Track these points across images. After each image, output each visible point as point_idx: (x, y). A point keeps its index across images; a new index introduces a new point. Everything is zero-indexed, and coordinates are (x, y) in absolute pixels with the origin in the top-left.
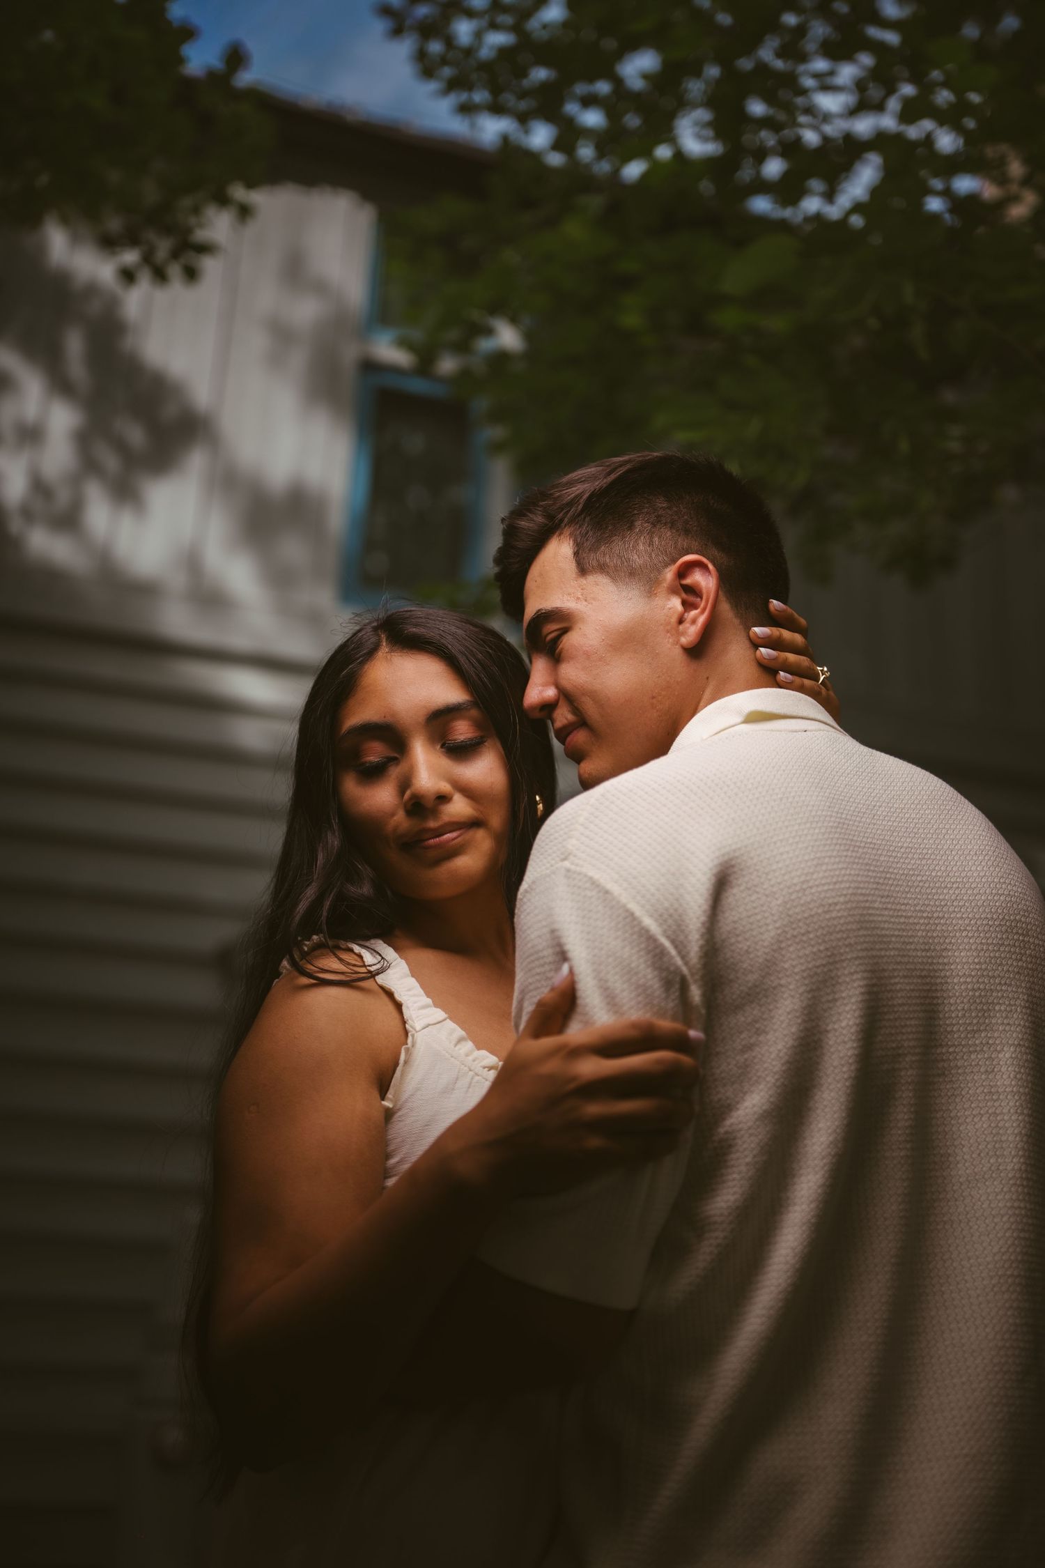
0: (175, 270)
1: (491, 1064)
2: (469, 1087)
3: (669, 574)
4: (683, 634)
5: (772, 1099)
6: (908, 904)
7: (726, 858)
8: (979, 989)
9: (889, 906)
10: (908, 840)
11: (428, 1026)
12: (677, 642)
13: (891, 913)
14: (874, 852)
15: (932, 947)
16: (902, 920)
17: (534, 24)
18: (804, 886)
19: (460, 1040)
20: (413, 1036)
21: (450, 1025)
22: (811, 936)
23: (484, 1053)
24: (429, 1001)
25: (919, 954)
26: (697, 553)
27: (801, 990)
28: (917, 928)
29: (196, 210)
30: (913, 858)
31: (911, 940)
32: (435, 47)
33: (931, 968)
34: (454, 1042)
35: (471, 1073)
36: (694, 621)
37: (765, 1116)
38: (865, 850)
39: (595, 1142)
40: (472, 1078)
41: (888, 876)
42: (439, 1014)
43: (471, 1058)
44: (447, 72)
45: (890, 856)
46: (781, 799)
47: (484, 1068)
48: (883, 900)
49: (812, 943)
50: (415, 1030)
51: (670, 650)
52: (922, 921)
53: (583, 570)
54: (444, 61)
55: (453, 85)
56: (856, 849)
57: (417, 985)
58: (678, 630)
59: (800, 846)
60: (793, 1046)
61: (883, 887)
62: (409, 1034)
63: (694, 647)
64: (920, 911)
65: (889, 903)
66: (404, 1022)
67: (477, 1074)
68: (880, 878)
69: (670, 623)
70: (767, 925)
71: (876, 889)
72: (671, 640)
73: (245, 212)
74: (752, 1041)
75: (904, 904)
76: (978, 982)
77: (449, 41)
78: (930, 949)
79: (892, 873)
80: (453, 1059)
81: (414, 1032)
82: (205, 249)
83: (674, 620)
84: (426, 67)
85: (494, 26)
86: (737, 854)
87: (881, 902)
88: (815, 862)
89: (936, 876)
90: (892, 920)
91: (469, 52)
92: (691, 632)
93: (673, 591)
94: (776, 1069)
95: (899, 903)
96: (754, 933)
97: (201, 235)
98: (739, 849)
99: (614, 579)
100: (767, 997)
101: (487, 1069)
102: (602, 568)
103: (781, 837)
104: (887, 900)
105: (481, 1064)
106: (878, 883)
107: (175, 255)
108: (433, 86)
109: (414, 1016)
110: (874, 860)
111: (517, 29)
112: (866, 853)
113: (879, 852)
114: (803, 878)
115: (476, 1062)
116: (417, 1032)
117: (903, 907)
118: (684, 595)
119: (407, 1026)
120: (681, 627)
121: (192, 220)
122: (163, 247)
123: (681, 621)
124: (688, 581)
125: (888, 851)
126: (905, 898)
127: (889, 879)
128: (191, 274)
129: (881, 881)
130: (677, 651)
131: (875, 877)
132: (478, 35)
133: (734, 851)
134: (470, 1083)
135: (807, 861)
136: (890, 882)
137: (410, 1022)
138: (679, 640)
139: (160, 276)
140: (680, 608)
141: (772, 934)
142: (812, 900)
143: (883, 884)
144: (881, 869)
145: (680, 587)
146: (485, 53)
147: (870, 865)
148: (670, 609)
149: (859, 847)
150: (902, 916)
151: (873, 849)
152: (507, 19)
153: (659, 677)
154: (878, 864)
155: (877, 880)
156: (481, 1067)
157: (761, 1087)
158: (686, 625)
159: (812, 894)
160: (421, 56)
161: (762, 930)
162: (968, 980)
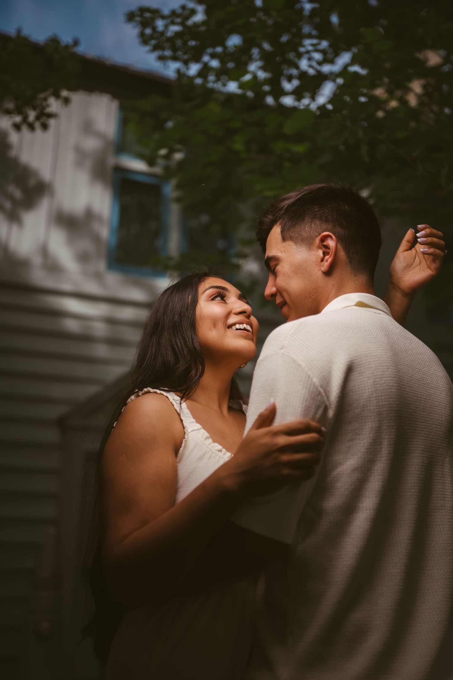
0: (37, 125)
1: (220, 449)
2: (210, 458)
3: (317, 240)
4: (323, 266)
5: (359, 463)
6: (418, 392)
7: (351, 359)
8: (441, 431)
9: (411, 391)
10: (419, 366)
11: (193, 431)
12: (320, 270)
13: (412, 394)
14: (407, 368)
15: (426, 411)
16: (416, 398)
17: (190, 22)
18: (382, 376)
19: (207, 438)
20: (187, 434)
21: (203, 431)
22: (383, 397)
23: (216, 444)
24: (194, 420)
25: (421, 413)
26: (329, 231)
27: (376, 419)
28: (421, 402)
29: (45, 99)
30: (420, 374)
31: (418, 407)
32: (148, 31)
33: (425, 419)
34: (204, 438)
35: (211, 452)
36: (327, 261)
37: (355, 470)
38: (404, 367)
39: (286, 471)
40: (211, 454)
41: (412, 379)
42: (199, 426)
43: (211, 446)
44: (153, 42)
45: (413, 371)
46: (375, 338)
47: (216, 450)
48: (409, 388)
49: (383, 400)
50: (188, 432)
51: (317, 273)
52: (423, 400)
53: (284, 239)
54: (152, 37)
55: (155, 48)
56: (401, 365)
57: (189, 413)
58: (321, 264)
59: (382, 359)
60: (370, 443)
61: (410, 383)
62: (186, 434)
63: (327, 272)
64: (423, 395)
65: (411, 390)
66: (184, 428)
67: (213, 453)
68: (409, 379)
69: (317, 261)
70: (366, 390)
71: (407, 383)
72: (318, 269)
73: (67, 101)
74: (354, 437)
75: (417, 391)
76: (441, 428)
77: (154, 29)
78: (425, 411)
79: (413, 378)
80: (203, 446)
81: (187, 433)
82: (50, 116)
83: (319, 260)
84: (144, 40)
85: (173, 23)
86: (356, 358)
87: (408, 389)
88: (387, 367)
89: (428, 383)
90: (412, 397)
91: (162, 34)
92: (326, 265)
93: (319, 247)
94: (362, 451)
95: (415, 391)
96: (360, 392)
97: (48, 110)
98: (357, 356)
99: (296, 243)
100: (362, 420)
101: (217, 451)
102: (291, 239)
103: (374, 354)
104: (411, 389)
105: (215, 449)
106: (408, 381)
107: (38, 118)
108: (148, 48)
109: (188, 426)
110: (407, 371)
111: (183, 24)
112: (404, 368)
113: (409, 368)
114: (381, 373)
115: (213, 448)
116: (189, 433)
117: (416, 393)
118: (324, 249)
119: (185, 430)
120: (322, 263)
121: (45, 104)
122: (32, 115)
123: (322, 260)
124: (325, 243)
125: (412, 369)
126: (418, 389)
127: (412, 380)
128: (45, 127)
129: (409, 380)
130: (320, 274)
131: (407, 378)
132: (166, 26)
133: (355, 357)
134: (210, 456)
135: (384, 366)
136: (412, 381)
137: (186, 428)
138: (321, 269)
139: (31, 127)
140: (322, 255)
141: (367, 394)
142: (385, 383)
143: (410, 382)
144: (410, 376)
145: (322, 246)
146: (169, 34)
147: (406, 373)
148: (318, 255)
149: (402, 365)
150: (416, 396)
151: (407, 366)
152: (179, 20)
153: (312, 284)
154: (409, 373)
155: (408, 380)
156: (215, 450)
157: (355, 457)
158: (324, 262)
159: (384, 380)
160: (142, 35)
161: (364, 391)
162: (438, 427)
